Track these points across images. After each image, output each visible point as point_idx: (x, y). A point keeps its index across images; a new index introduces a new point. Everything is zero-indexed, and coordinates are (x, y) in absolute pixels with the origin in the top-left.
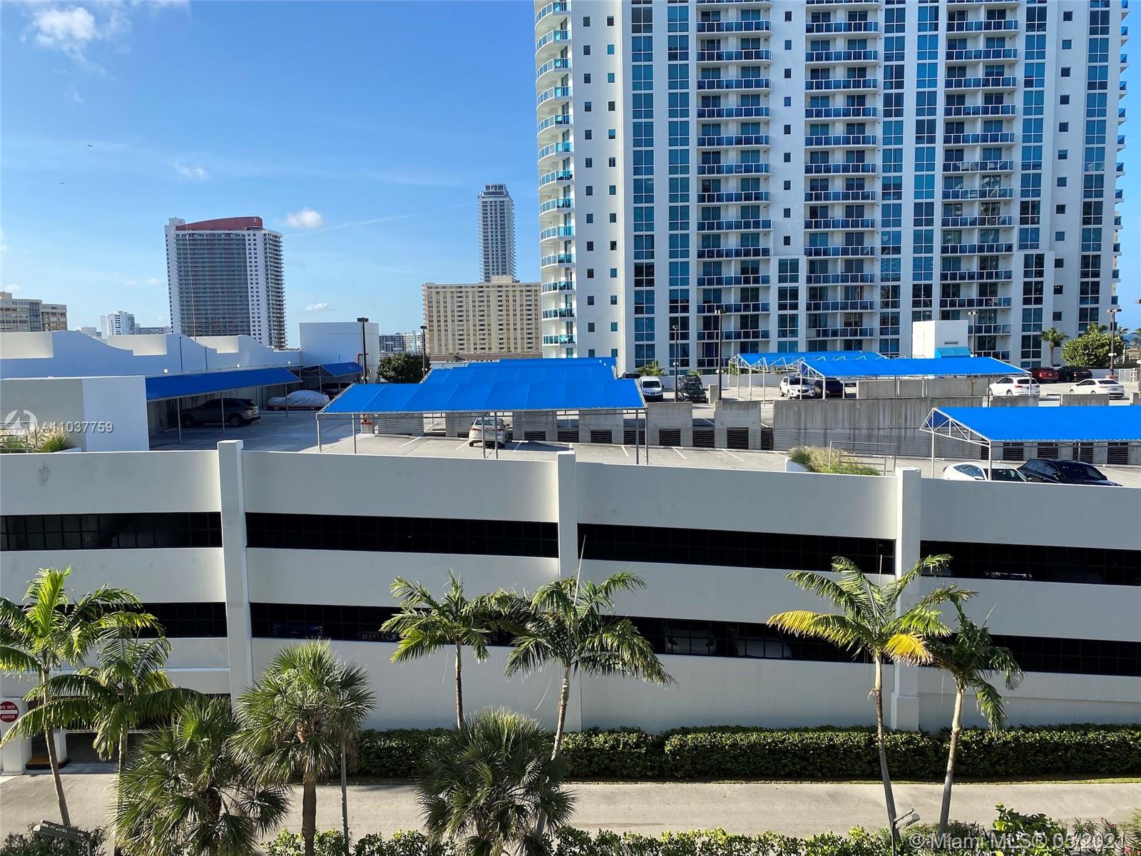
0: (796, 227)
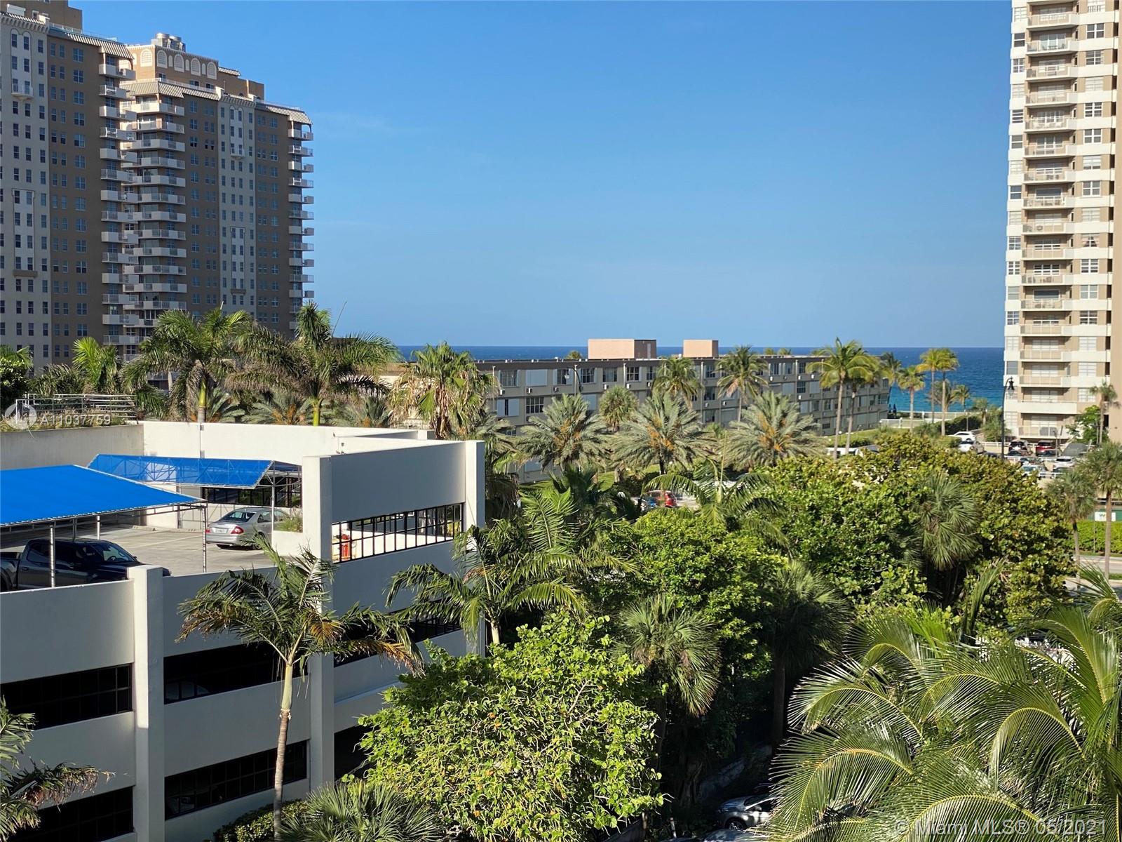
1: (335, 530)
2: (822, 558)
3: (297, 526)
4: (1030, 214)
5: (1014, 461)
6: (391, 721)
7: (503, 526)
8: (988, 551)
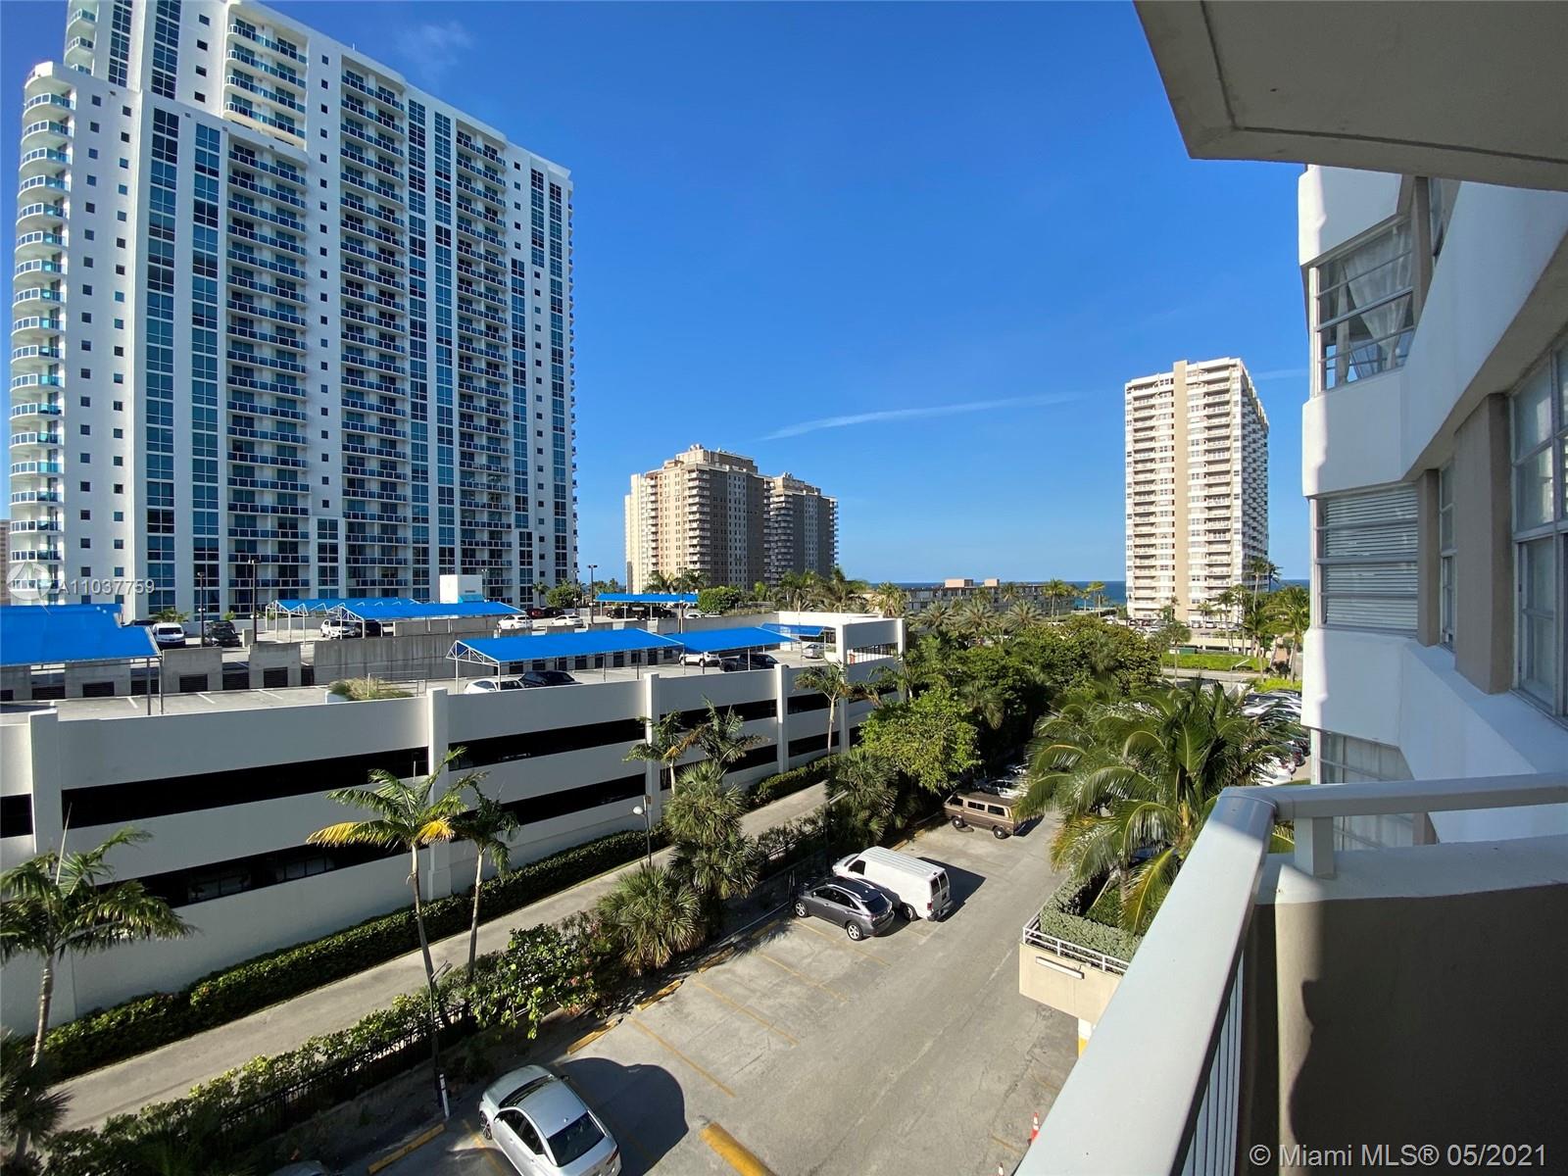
0: (335, 491)
1: (848, 652)
2: (1048, 667)
3: (834, 650)
4: (1136, 525)
5: (1132, 628)
6: (871, 725)
7: (913, 653)
8: (1121, 665)
